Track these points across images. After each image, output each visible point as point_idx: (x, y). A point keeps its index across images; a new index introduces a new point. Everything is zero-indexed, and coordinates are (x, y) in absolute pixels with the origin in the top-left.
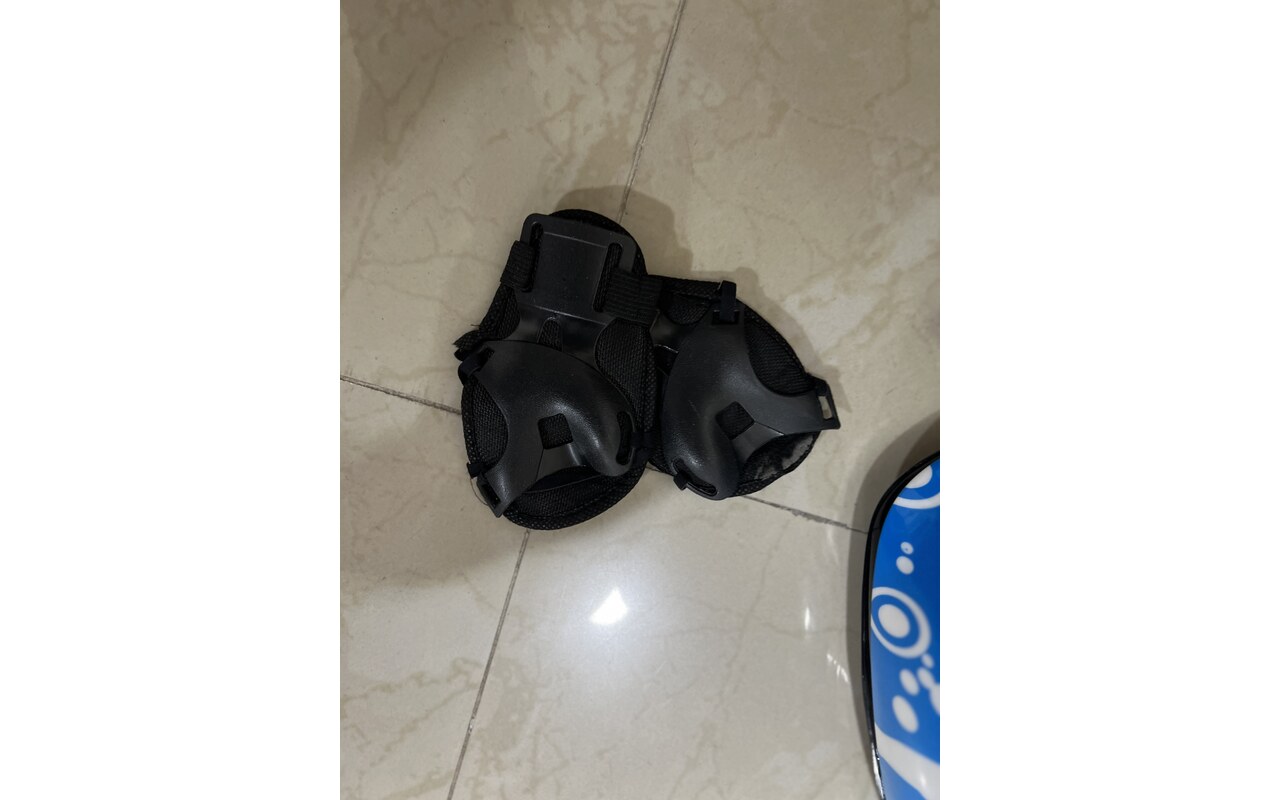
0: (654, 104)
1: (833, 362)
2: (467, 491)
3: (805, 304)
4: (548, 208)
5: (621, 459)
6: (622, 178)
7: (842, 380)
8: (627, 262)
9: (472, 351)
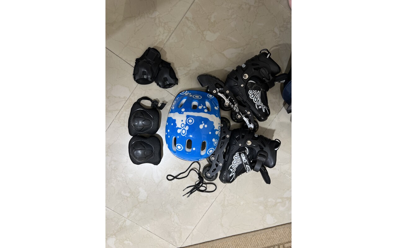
0: (168, 39)
1: (180, 77)
2: (132, 77)
3: (179, 69)
4: (152, 47)
5: (151, 79)
6: (162, 47)
7: (180, 80)
8: (159, 57)
9: (138, 60)
